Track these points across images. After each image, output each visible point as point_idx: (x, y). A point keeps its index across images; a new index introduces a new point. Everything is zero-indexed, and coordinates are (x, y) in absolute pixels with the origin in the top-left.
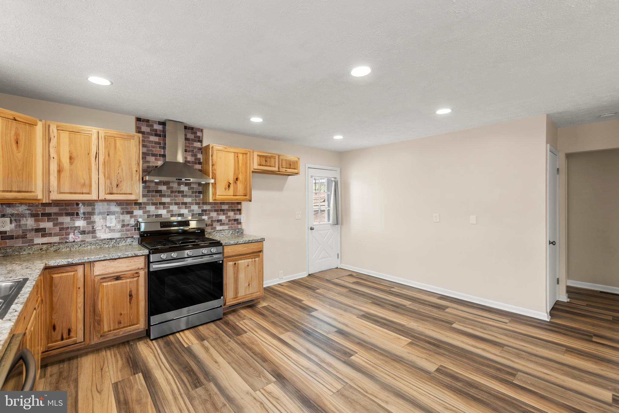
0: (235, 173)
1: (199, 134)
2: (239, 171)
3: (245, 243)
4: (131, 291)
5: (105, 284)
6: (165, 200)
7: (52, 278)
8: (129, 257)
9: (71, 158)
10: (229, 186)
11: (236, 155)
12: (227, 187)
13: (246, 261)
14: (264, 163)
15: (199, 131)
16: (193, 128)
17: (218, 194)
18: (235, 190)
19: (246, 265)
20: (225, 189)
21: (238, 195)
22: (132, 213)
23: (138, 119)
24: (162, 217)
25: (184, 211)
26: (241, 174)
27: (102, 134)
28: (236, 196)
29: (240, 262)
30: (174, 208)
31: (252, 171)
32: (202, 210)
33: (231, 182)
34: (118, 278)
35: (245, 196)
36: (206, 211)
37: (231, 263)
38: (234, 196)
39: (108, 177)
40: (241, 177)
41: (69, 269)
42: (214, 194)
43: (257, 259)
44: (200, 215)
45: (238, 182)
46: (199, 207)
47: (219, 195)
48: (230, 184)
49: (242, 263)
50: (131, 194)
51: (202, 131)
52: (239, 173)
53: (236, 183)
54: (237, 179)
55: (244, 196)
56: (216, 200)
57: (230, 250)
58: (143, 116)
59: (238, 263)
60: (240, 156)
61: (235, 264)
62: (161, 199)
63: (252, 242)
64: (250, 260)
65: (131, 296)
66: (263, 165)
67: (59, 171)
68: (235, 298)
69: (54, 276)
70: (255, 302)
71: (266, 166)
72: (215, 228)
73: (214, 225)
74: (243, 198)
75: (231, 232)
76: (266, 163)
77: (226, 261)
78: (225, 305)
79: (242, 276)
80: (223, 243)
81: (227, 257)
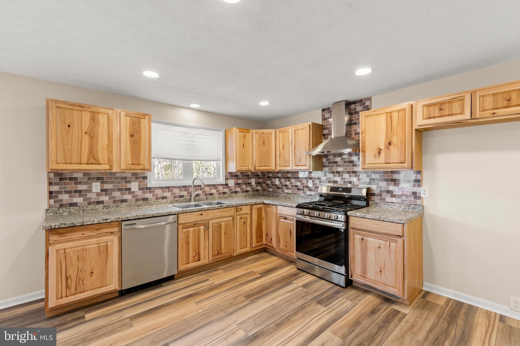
1: (367, 103)
2: (393, 134)
3: (373, 219)
4: (290, 229)
5: (281, 220)
6: (340, 169)
7: (267, 209)
8: (289, 207)
9: (283, 147)
10: (379, 153)
11: (389, 115)
12: (377, 154)
13: (376, 240)
14: (437, 113)
15: (367, 100)
16: (362, 100)
17: (366, 162)
18: (388, 155)
19: (377, 245)
20: (375, 156)
21: (391, 162)
23: (323, 110)
24: (337, 183)
25: (354, 179)
26: (395, 136)
27: (293, 129)
28: (388, 163)
29: (369, 239)
30: (346, 176)
31: (416, 129)
33: (382, 147)
34: (285, 219)
35: (402, 163)
37: (358, 237)
38: (386, 163)
40: (395, 140)
41: (271, 206)
42: (363, 162)
43: (393, 244)
45: (392, 147)
47: (367, 164)
48: (381, 150)
49: (372, 241)
50: (305, 165)
51: (370, 99)
52: (394, 135)
53: (388, 148)
54: (390, 144)
55: (400, 163)
56: (364, 169)
57: (357, 223)
59: (366, 240)
60: (395, 115)
61: (363, 239)
62: (337, 168)
63: (384, 221)
64: (383, 242)
65: (291, 232)
66: (434, 117)
67: (280, 155)
68: (363, 277)
69: (268, 209)
71: (441, 116)
72: (384, 199)
73: (383, 195)
74: (398, 166)
75: (403, 207)
76: (442, 111)
77: (351, 231)
78: (351, 277)
79: (371, 256)
80: (349, 213)
81: (353, 229)
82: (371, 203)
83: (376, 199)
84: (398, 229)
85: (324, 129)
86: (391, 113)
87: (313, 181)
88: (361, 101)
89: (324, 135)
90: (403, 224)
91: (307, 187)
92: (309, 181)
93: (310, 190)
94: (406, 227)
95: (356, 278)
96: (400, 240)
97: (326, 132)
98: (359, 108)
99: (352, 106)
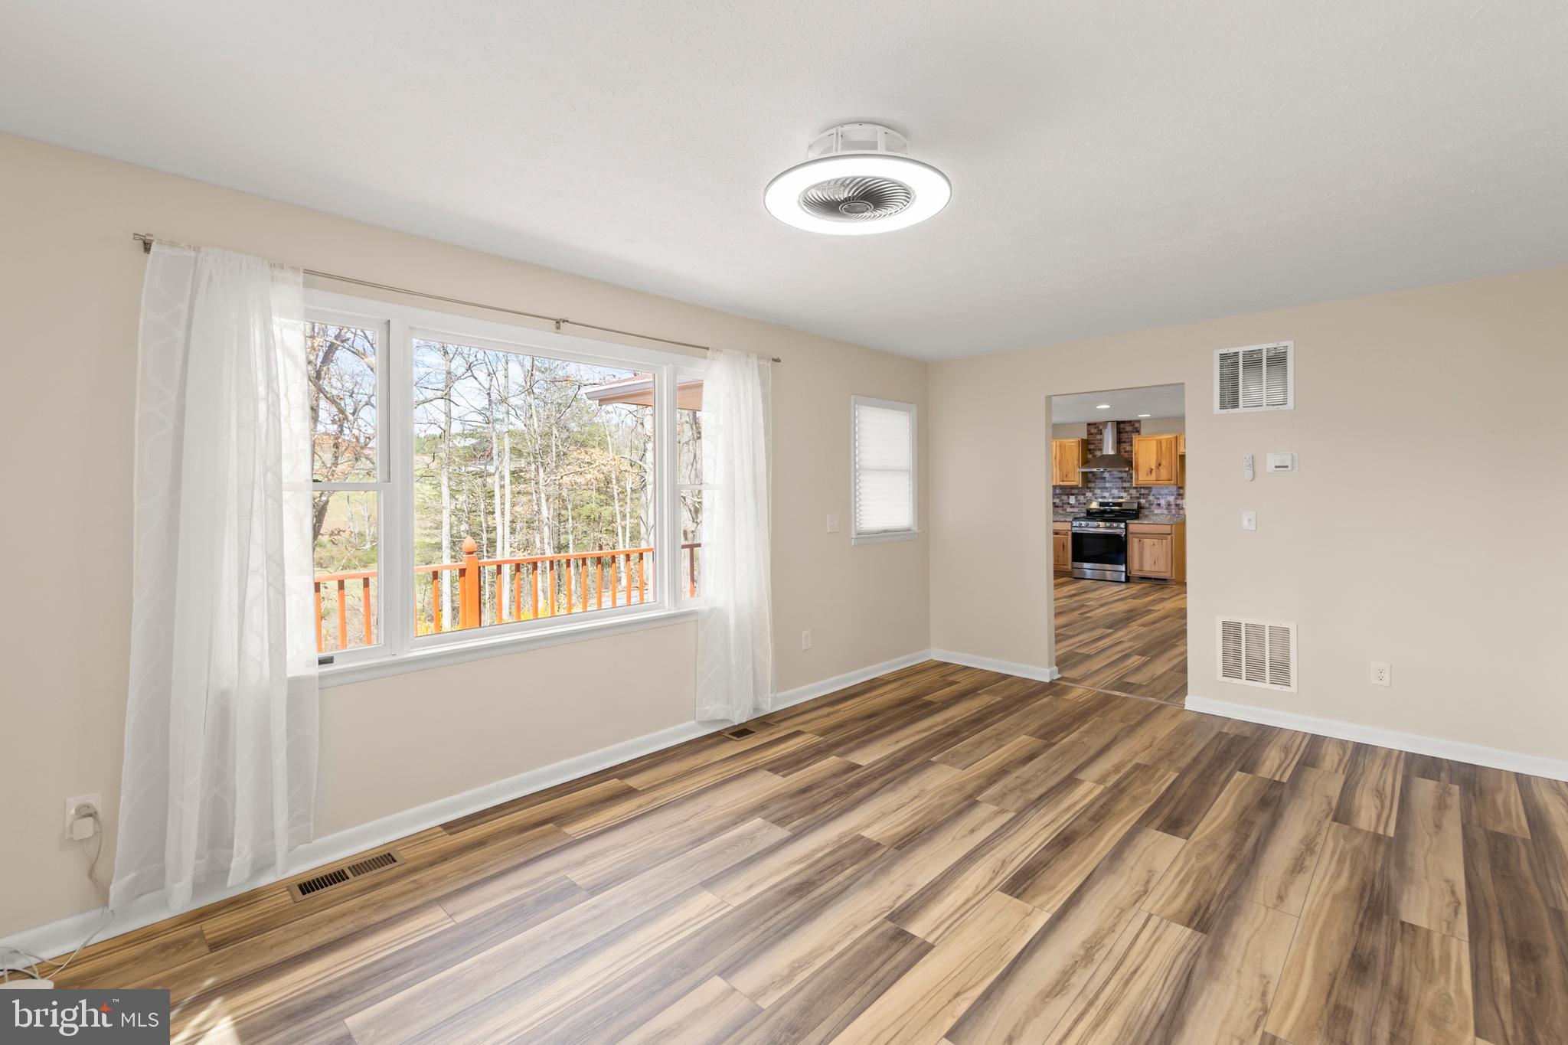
0: (1157, 460)
1: (1137, 425)
3: (1146, 525)
4: (1064, 543)
6: (1107, 485)
8: (1062, 522)
10: (1151, 472)
11: (1159, 442)
12: (1149, 473)
13: (1151, 540)
15: (1137, 423)
17: (1140, 479)
18: (1158, 475)
19: (1152, 544)
20: (1147, 474)
21: (1161, 480)
22: (1085, 494)
23: (1089, 424)
26: (1165, 459)
27: (1058, 444)
29: (1144, 540)
30: (1114, 491)
31: (1180, 455)
32: (1140, 494)
33: (1153, 467)
34: (1057, 534)
35: (1170, 480)
36: (1143, 494)
37: (1136, 540)
38: (1157, 481)
39: (1061, 470)
40: (1164, 462)
42: (1137, 479)
43: (1164, 541)
44: (1137, 498)
45: (1161, 468)
46: (1137, 492)
47: (1141, 481)
48: (1152, 469)
49: (1148, 542)
50: (1074, 482)
51: (1140, 422)
52: (1162, 459)
53: (1158, 468)
54: (1160, 465)
55: (1167, 480)
57: (1135, 528)
58: (1092, 421)
59: (1142, 541)
60: (1164, 443)
61: (1140, 541)
64: (1156, 540)
65: (1064, 546)
68: (1140, 570)
70: (1170, 583)
72: (1153, 511)
73: (1151, 507)
74: (1167, 483)
75: (1169, 517)
77: (1130, 536)
78: (1130, 573)
79: (1147, 553)
80: (1128, 521)
81: (1132, 533)
82: (1141, 515)
83: (1146, 512)
84: (1167, 529)
85: (1090, 444)
86: (1160, 440)
87: (1076, 498)
88: (1130, 422)
89: (1090, 450)
90: (1172, 525)
91: (1069, 504)
92: (1071, 497)
93: (1072, 506)
94: (1173, 526)
95: (1135, 573)
96: (1169, 537)
97: (1091, 447)
98: (1128, 428)
99: (1122, 426)
